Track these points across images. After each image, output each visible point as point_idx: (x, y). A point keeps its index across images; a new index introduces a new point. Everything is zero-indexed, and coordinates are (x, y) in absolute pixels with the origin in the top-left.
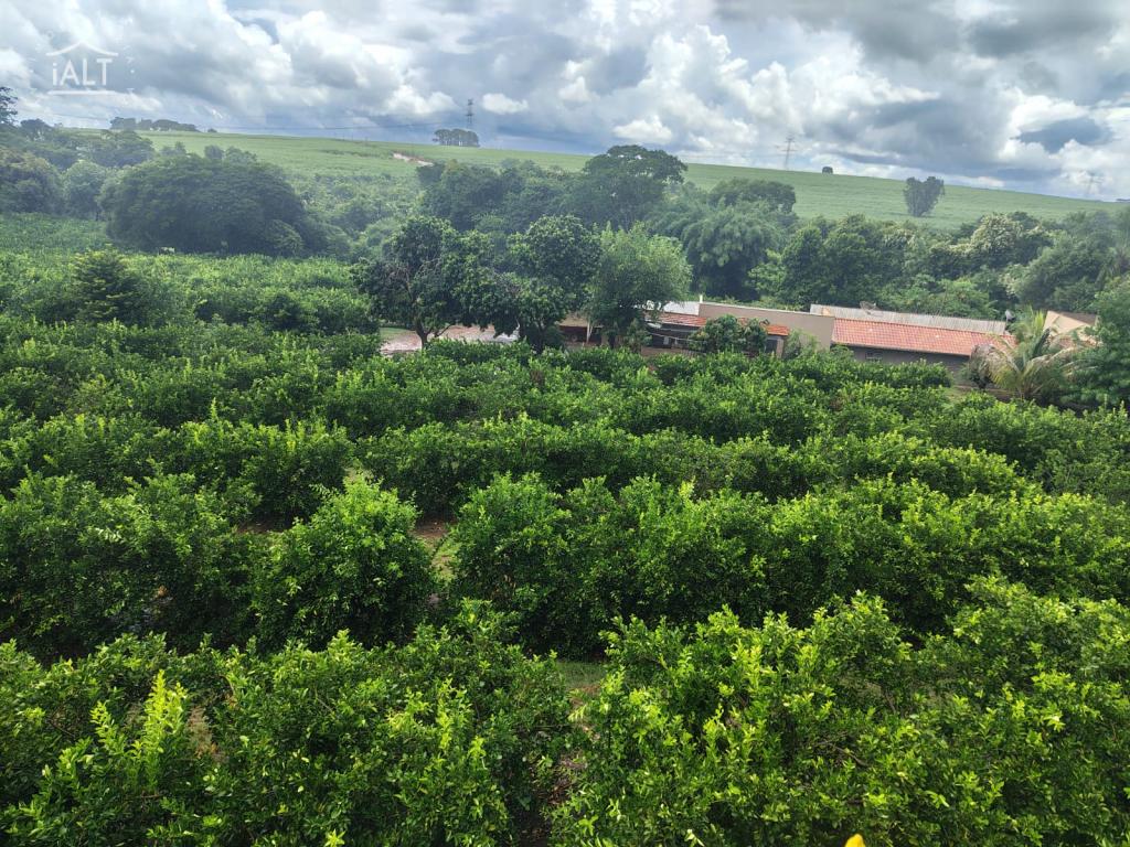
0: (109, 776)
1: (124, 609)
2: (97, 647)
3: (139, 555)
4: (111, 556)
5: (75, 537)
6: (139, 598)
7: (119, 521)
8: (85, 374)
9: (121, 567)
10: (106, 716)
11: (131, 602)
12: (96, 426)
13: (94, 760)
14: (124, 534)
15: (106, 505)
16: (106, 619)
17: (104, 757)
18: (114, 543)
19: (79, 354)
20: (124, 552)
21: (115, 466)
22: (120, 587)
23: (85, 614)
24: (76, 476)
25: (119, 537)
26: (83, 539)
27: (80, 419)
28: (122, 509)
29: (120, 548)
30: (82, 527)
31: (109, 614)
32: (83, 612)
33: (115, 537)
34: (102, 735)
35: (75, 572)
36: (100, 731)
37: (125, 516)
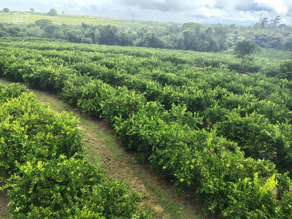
0: (252, 190)
1: (264, 153)
2: (258, 159)
3: (273, 142)
4: (266, 139)
5: (260, 131)
6: (269, 152)
7: (271, 131)
8: (274, 91)
9: (267, 142)
10: (257, 176)
11: (266, 152)
12: (272, 105)
13: (251, 184)
14: (272, 134)
15: (270, 126)
16: (259, 153)
17: (253, 185)
18: (268, 136)
19: (273, 86)
20: (270, 139)
21: (273, 117)
22: (265, 147)
23: (254, 149)
24: (265, 116)
25: (270, 135)
26: (262, 131)
27: (269, 102)
28: (273, 128)
29: (269, 138)
30: (262, 129)
31: (260, 152)
32: (254, 148)
33: (269, 134)
34: (255, 180)
35: (256, 138)
36: (254, 179)
37: (273, 130)
